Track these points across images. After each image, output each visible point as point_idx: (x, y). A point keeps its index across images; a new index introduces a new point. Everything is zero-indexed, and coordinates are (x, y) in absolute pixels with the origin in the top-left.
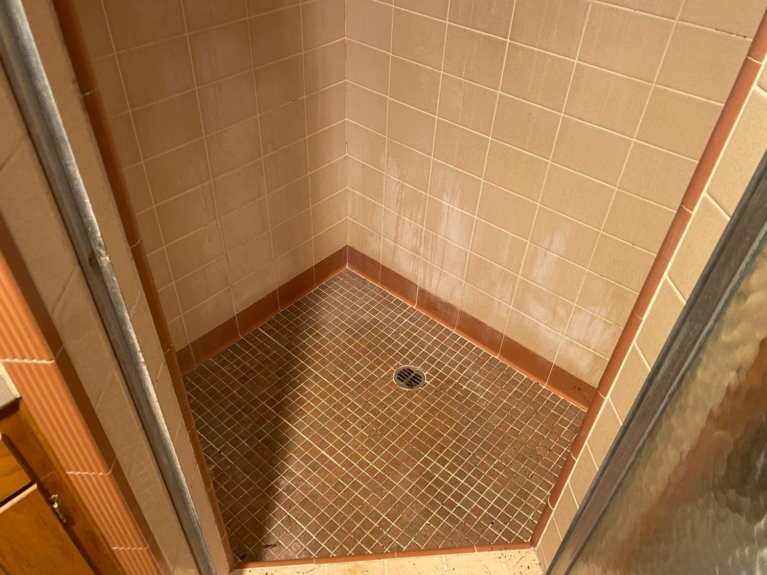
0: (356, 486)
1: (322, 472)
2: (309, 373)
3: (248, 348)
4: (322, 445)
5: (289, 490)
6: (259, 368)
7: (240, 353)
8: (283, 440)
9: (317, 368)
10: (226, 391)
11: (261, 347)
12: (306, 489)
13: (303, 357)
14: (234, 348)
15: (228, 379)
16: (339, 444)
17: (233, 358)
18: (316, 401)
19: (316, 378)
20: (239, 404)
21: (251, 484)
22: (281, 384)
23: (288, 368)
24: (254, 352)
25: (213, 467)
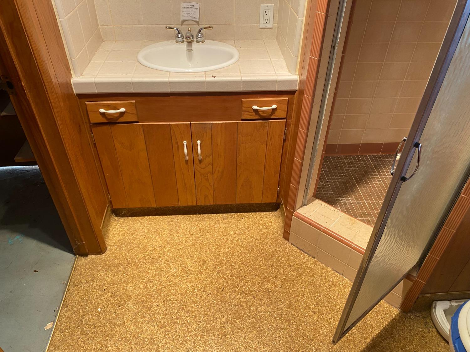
0: (370, 217)
1: (360, 206)
2: (378, 178)
3: (359, 159)
4: (367, 200)
5: (345, 203)
6: (359, 167)
7: (355, 159)
8: (352, 190)
9: (382, 178)
10: (341, 167)
11: (364, 161)
12: (351, 206)
13: (379, 172)
14: (353, 157)
15: (345, 164)
16: (373, 203)
17: (351, 159)
18: (374, 187)
19: (379, 181)
20: (344, 173)
21: (332, 195)
22: (364, 175)
23: (370, 172)
24: (360, 161)
25: (323, 183)
